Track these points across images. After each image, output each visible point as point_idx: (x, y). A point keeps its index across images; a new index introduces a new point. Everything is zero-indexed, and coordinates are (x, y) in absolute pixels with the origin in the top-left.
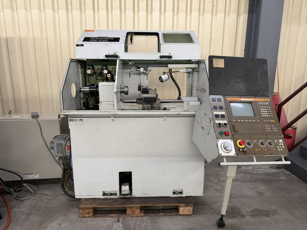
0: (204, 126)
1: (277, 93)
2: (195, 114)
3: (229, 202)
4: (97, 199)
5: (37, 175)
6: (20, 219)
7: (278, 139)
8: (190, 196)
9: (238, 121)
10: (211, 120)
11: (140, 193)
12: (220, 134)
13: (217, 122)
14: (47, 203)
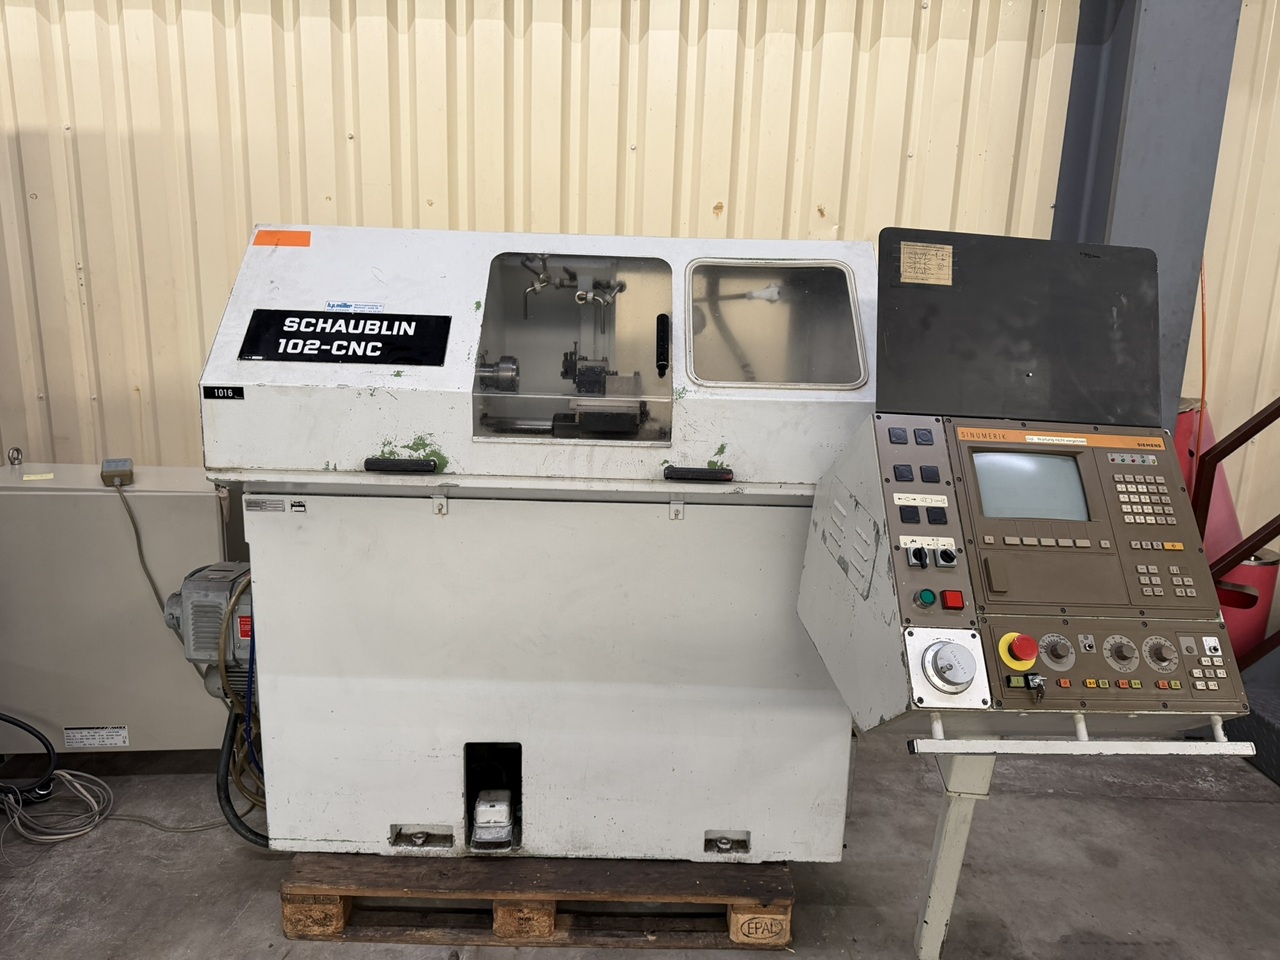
0: (850, 557)
1: (1196, 400)
2: (813, 497)
3: (959, 893)
4: (366, 857)
5: (121, 732)
6: (24, 932)
7: (1199, 634)
8: (784, 863)
9: (1009, 540)
10: (881, 532)
11: (557, 841)
12: (918, 603)
13: (908, 542)
14: (154, 860)
